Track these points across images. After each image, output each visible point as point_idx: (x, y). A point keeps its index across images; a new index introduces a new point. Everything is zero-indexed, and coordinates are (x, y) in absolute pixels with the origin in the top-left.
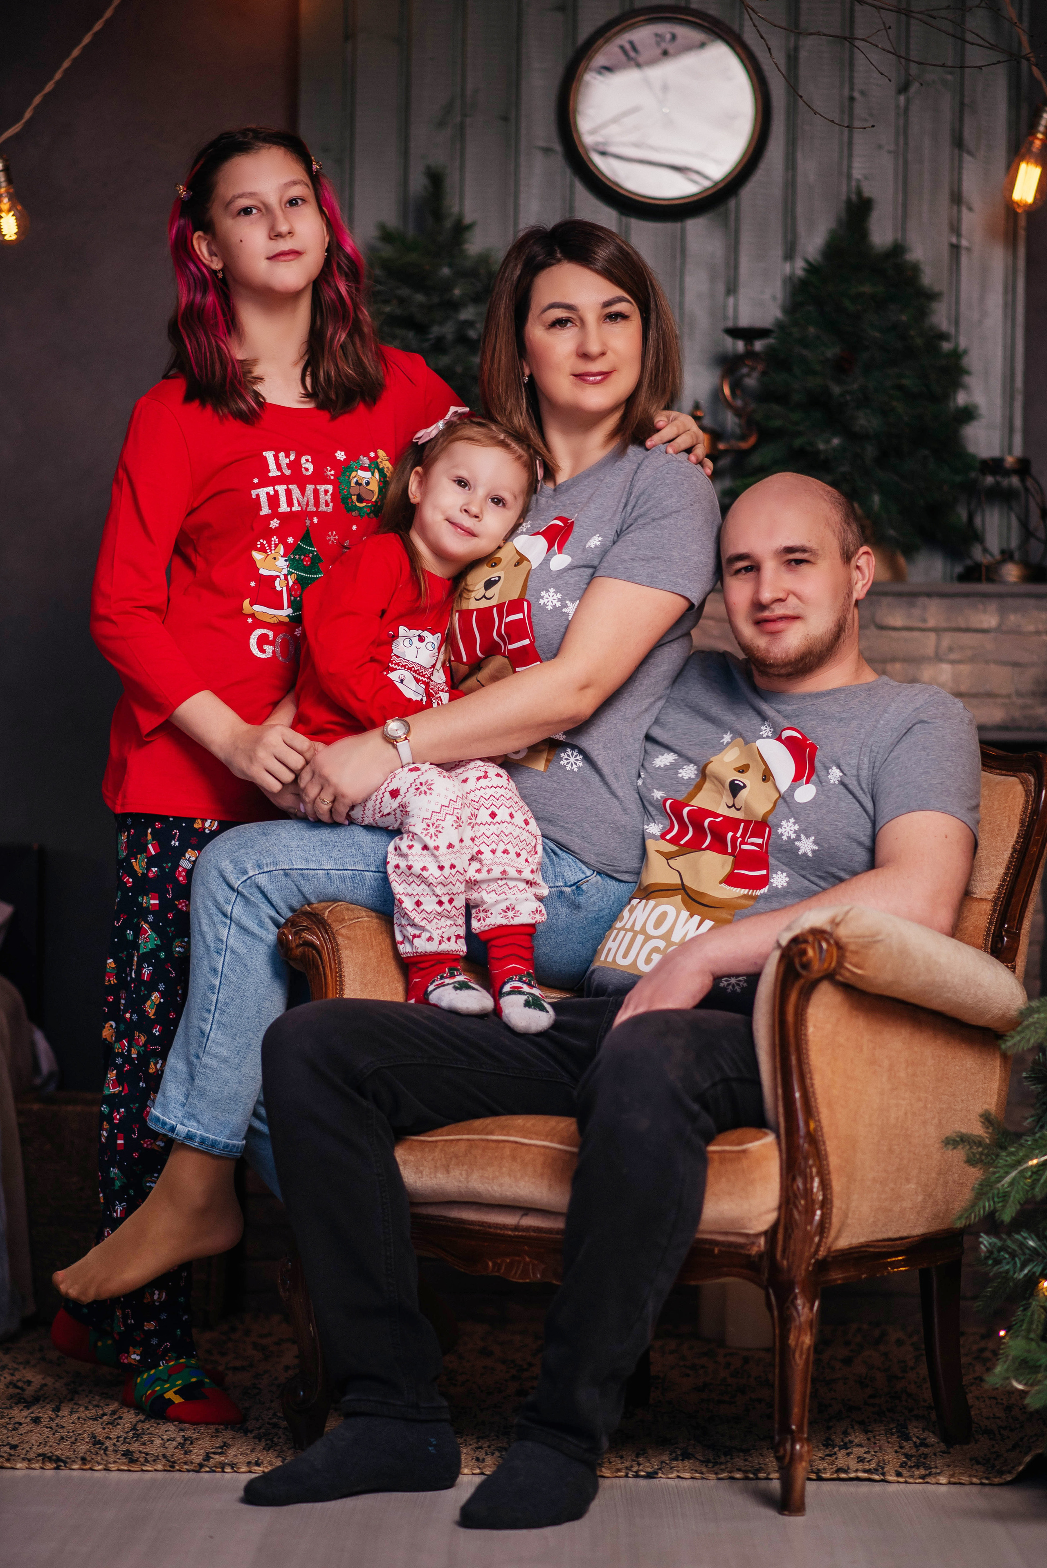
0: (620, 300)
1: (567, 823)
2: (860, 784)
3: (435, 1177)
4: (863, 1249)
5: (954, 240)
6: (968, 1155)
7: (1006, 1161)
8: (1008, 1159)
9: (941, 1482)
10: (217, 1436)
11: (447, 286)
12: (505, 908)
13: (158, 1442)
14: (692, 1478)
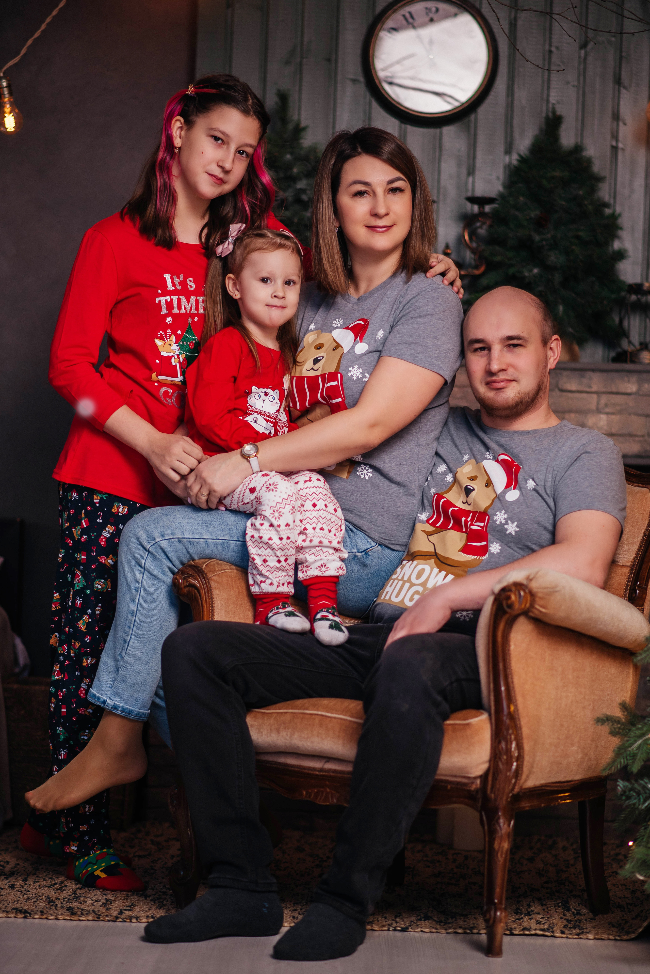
0: (398, 179)
1: (360, 512)
2: (546, 491)
3: (271, 736)
4: (543, 788)
5: (614, 144)
6: (611, 729)
7: (635, 733)
8: (637, 732)
9: (589, 938)
10: (127, 899)
11: (289, 167)
12: (320, 565)
13: (90, 902)
14: (430, 932)
